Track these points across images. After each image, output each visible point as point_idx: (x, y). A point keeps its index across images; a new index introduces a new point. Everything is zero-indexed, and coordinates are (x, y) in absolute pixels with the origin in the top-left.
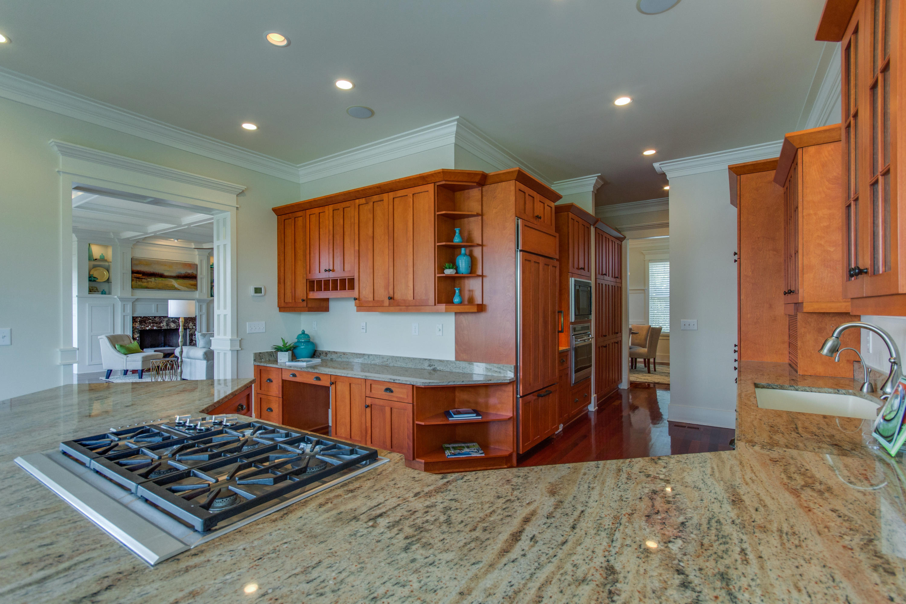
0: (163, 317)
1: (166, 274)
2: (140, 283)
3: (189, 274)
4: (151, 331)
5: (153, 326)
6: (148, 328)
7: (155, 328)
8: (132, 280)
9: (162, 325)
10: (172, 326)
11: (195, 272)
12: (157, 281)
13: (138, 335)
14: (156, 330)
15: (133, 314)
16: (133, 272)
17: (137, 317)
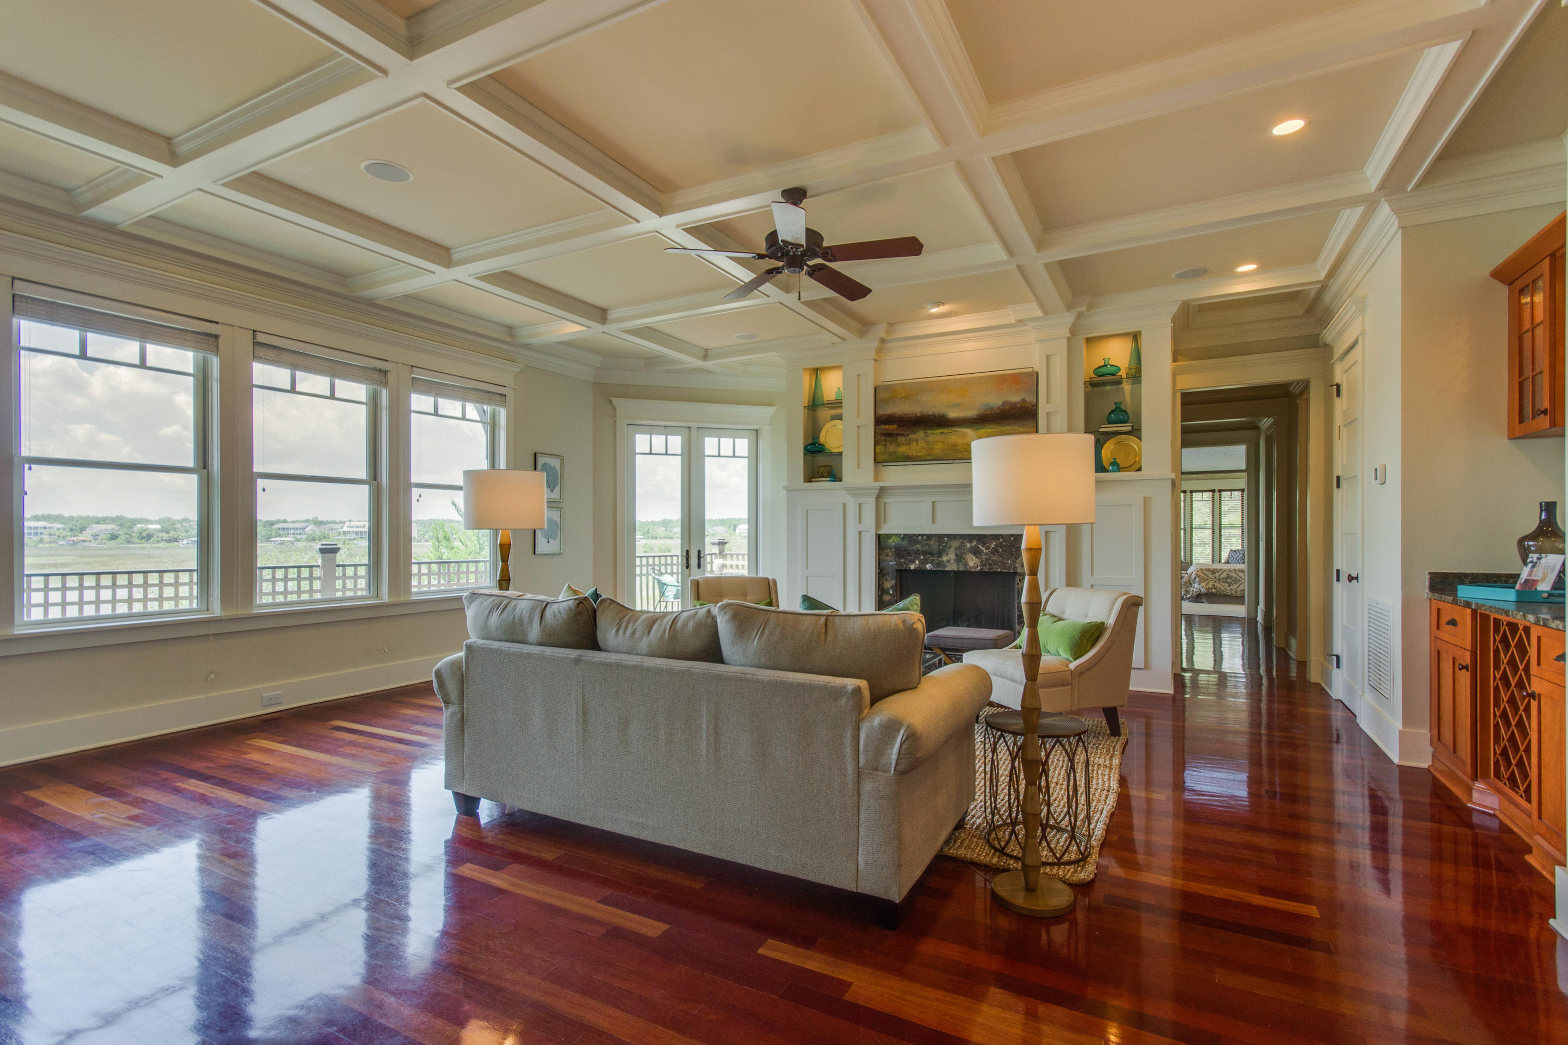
0: (948, 536)
1: (953, 414)
2: (892, 448)
3: (1013, 406)
4: (920, 572)
5: (924, 562)
6: (912, 567)
7: (928, 566)
8: (876, 443)
9: (945, 558)
10: (971, 564)
11: (1030, 399)
12: (931, 439)
13: (893, 582)
14: (930, 572)
15: (878, 527)
16: (879, 421)
17: (889, 536)
